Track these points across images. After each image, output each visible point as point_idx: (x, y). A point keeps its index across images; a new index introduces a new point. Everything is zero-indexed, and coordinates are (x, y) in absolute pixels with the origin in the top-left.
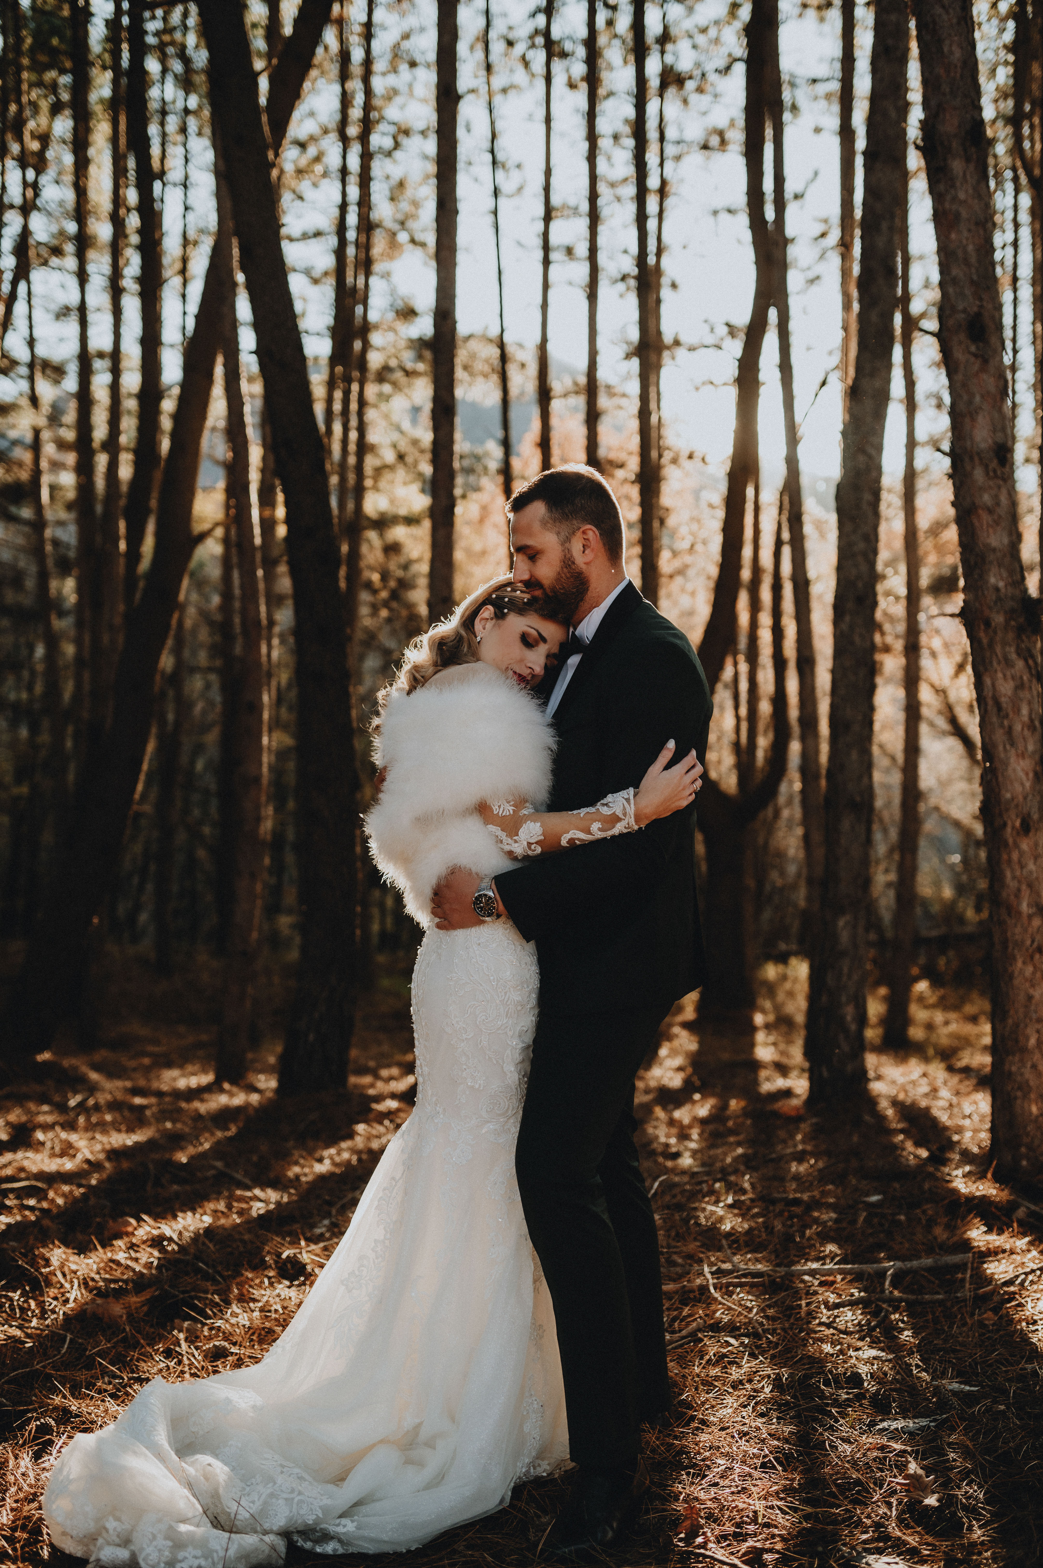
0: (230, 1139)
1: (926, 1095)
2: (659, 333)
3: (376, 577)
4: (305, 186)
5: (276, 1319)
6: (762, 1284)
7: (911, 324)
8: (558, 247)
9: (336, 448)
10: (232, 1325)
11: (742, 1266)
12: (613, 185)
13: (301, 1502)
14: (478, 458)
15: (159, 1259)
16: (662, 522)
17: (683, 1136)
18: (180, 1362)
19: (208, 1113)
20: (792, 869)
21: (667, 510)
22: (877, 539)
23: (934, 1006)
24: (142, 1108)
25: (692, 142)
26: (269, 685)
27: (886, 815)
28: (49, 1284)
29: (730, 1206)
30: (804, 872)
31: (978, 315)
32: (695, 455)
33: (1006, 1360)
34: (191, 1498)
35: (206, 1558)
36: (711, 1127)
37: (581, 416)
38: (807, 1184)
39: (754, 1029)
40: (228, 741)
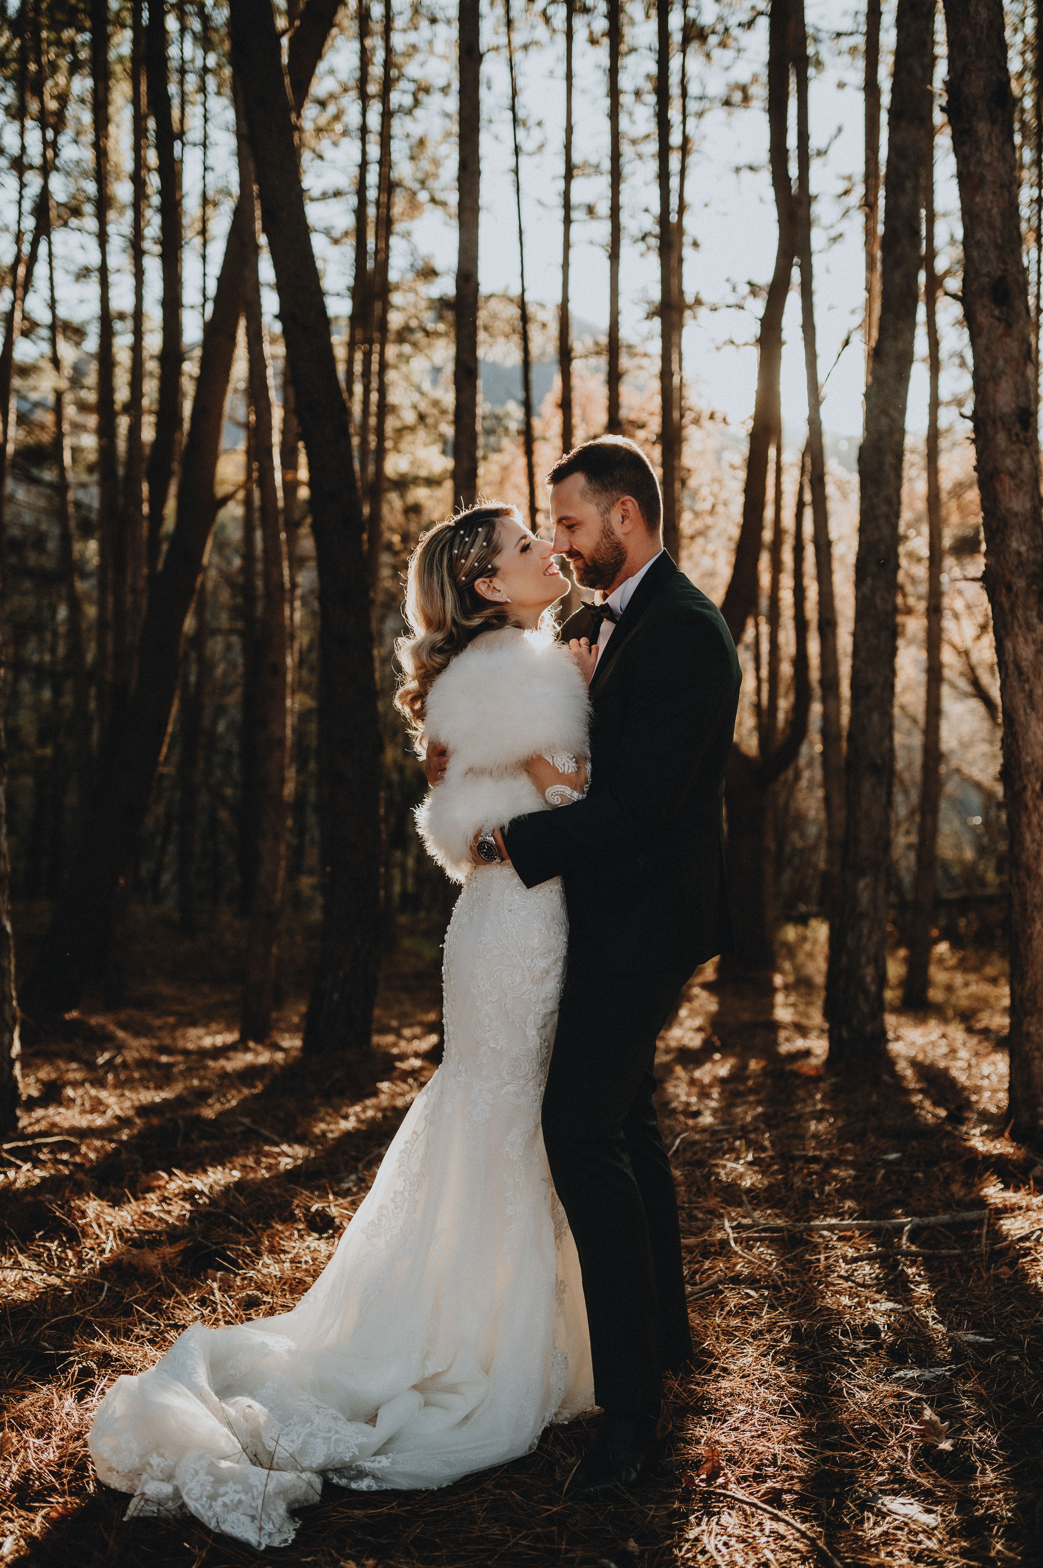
0: (256, 1097)
1: (945, 1056)
2: (681, 292)
3: (396, 539)
4: (325, 145)
5: (307, 1270)
6: (782, 1239)
7: (935, 282)
8: (580, 205)
9: (357, 408)
10: (264, 1275)
11: (762, 1221)
12: (634, 142)
13: (337, 1441)
14: (498, 418)
15: (190, 1211)
16: (683, 483)
17: (704, 1094)
18: (214, 1311)
19: (234, 1070)
20: (812, 830)
21: (689, 470)
22: (899, 503)
23: (954, 968)
24: (170, 1066)
25: (715, 98)
26: (292, 648)
27: (906, 776)
28: (85, 1235)
29: (750, 1164)
30: (825, 834)
31: (1002, 279)
32: (717, 415)
33: (1022, 1313)
34: (232, 1436)
35: (247, 1493)
36: (731, 1086)
37: (602, 376)
38: (826, 1142)
39: (774, 990)
40: (249, 703)
